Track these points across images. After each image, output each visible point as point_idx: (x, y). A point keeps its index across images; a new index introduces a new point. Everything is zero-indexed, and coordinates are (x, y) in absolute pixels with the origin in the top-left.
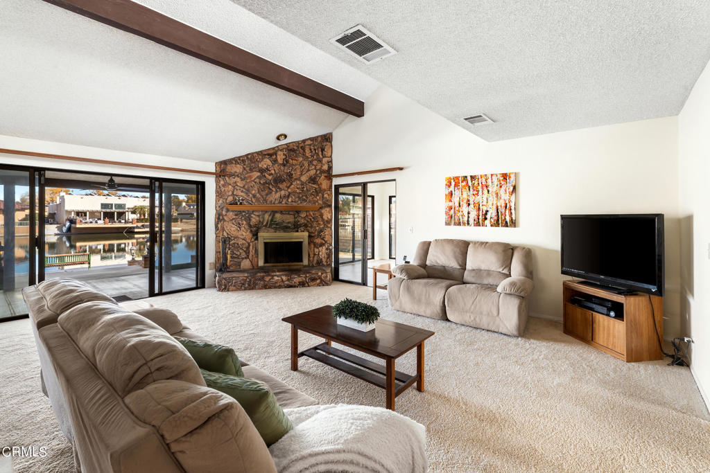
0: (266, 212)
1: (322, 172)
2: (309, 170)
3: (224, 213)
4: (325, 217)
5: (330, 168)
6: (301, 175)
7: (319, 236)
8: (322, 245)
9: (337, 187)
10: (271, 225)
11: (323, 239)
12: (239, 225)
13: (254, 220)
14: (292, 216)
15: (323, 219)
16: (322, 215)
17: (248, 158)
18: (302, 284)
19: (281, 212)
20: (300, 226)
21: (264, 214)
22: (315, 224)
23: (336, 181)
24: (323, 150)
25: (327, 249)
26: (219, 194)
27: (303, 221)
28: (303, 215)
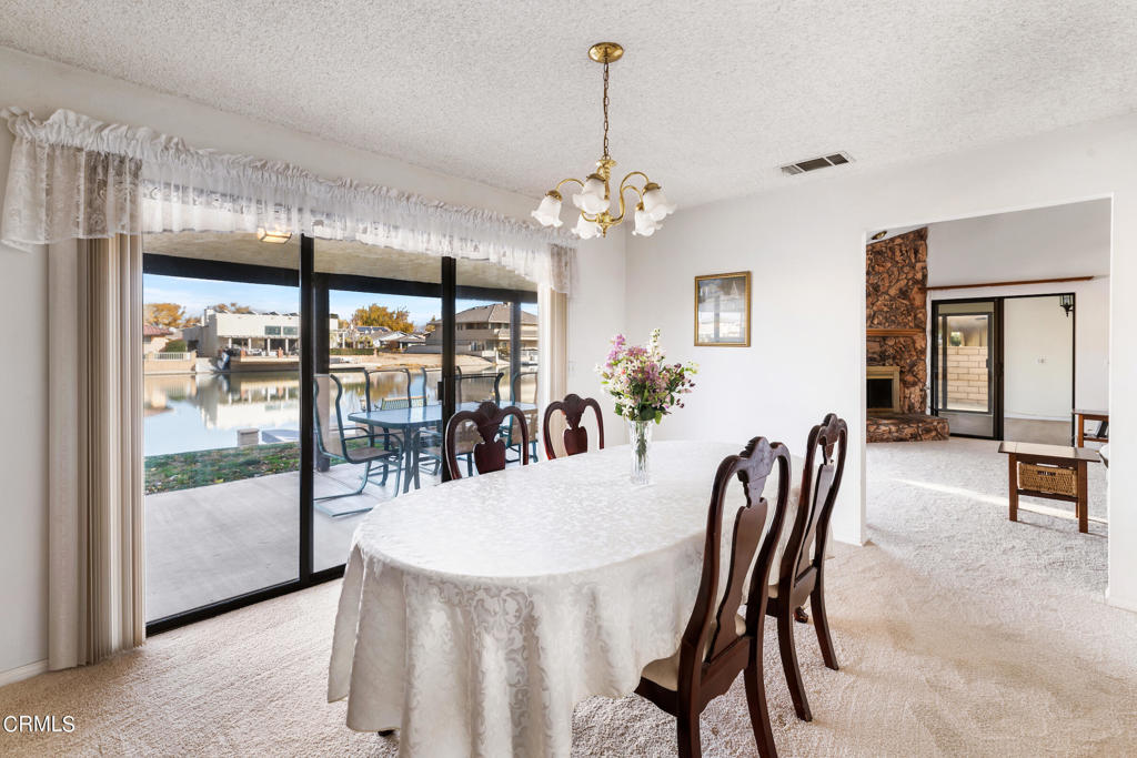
1: (916, 282)
2: (898, 280)
4: (918, 346)
5: (925, 276)
6: (890, 287)
7: (911, 371)
8: (914, 384)
9: (935, 304)
11: (915, 376)
14: (878, 344)
15: (915, 349)
20: (889, 357)
22: (906, 356)
23: (932, 296)
24: (916, 252)
25: (921, 390)
27: (891, 351)
28: (891, 343)
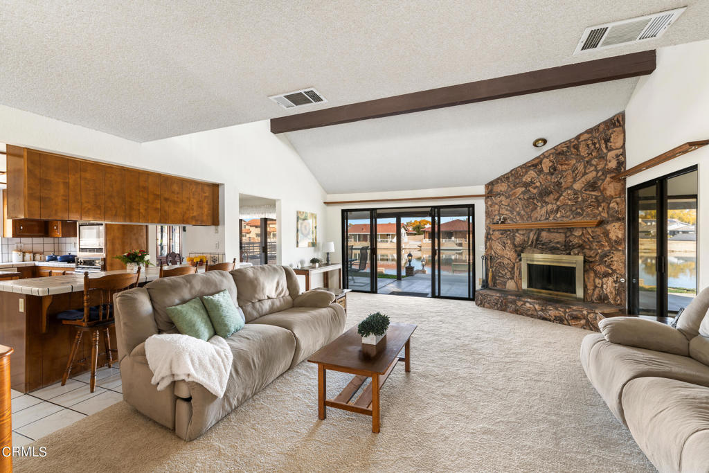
0: (532, 230)
1: (606, 172)
2: (585, 174)
3: (491, 232)
4: (613, 236)
5: (621, 164)
6: (575, 181)
7: (602, 261)
8: (607, 275)
9: (632, 190)
10: (536, 245)
11: (609, 266)
12: (504, 244)
13: (519, 238)
14: (563, 235)
15: (609, 240)
16: (607, 234)
17: (512, 174)
18: (560, 320)
19: (549, 231)
20: (573, 247)
21: (529, 233)
22: (595, 245)
23: (632, 181)
24: (607, 141)
25: (615, 282)
26: (488, 214)
27: (576, 241)
28: (577, 233)
